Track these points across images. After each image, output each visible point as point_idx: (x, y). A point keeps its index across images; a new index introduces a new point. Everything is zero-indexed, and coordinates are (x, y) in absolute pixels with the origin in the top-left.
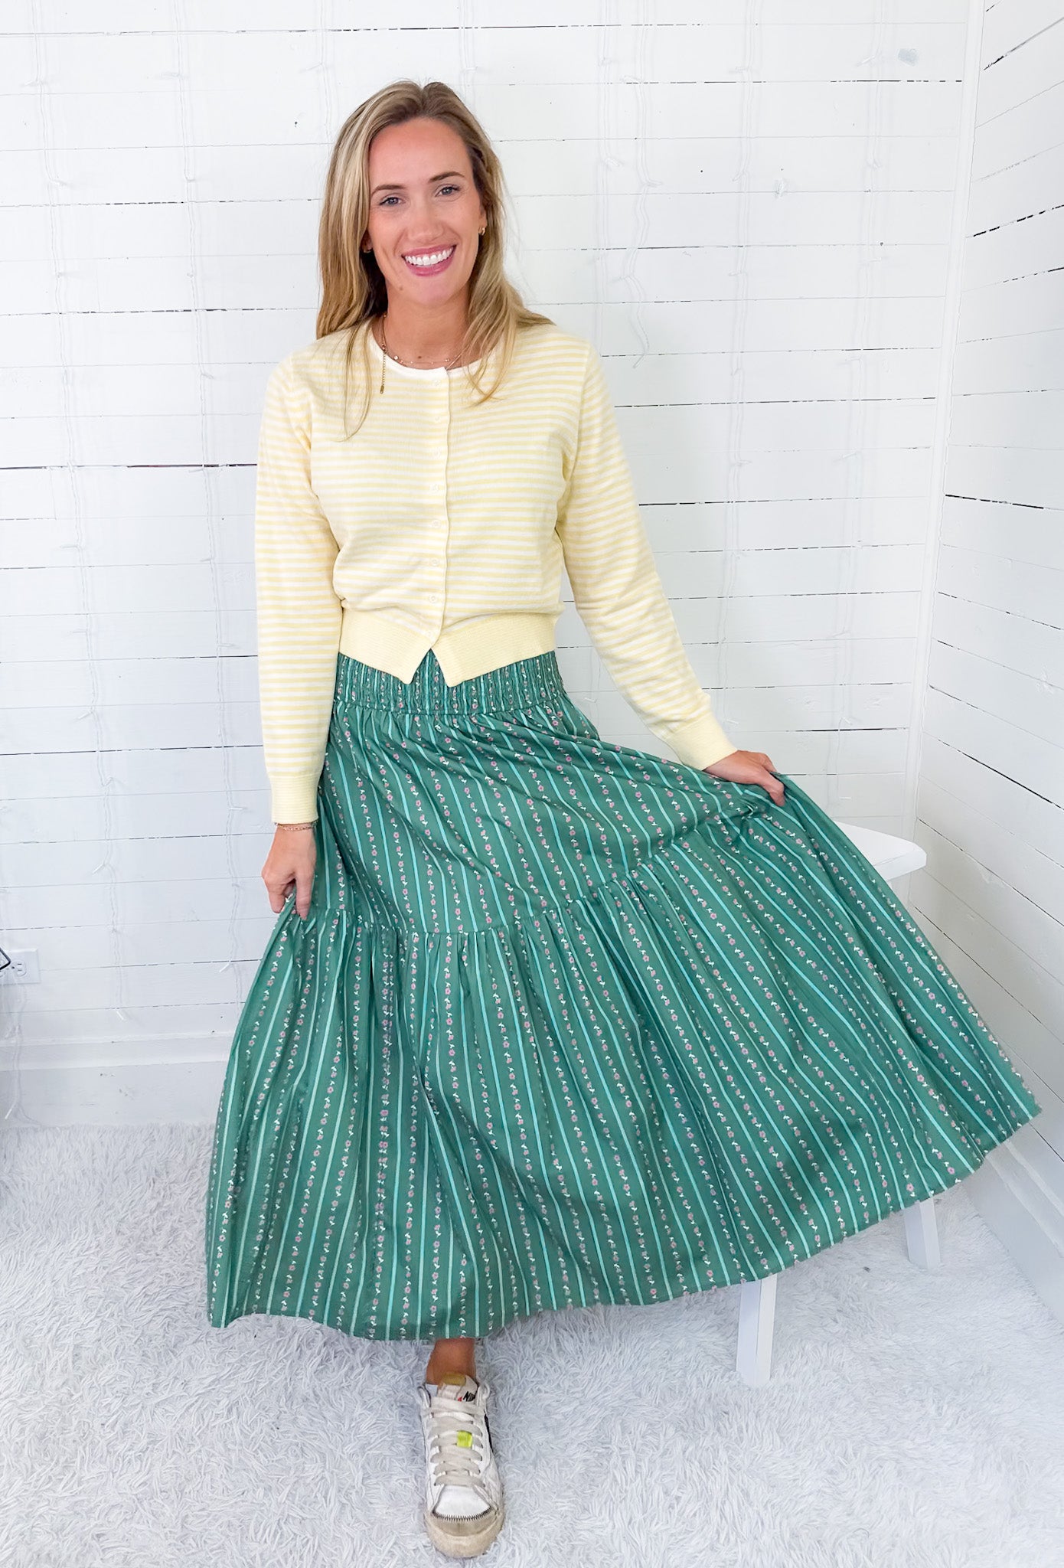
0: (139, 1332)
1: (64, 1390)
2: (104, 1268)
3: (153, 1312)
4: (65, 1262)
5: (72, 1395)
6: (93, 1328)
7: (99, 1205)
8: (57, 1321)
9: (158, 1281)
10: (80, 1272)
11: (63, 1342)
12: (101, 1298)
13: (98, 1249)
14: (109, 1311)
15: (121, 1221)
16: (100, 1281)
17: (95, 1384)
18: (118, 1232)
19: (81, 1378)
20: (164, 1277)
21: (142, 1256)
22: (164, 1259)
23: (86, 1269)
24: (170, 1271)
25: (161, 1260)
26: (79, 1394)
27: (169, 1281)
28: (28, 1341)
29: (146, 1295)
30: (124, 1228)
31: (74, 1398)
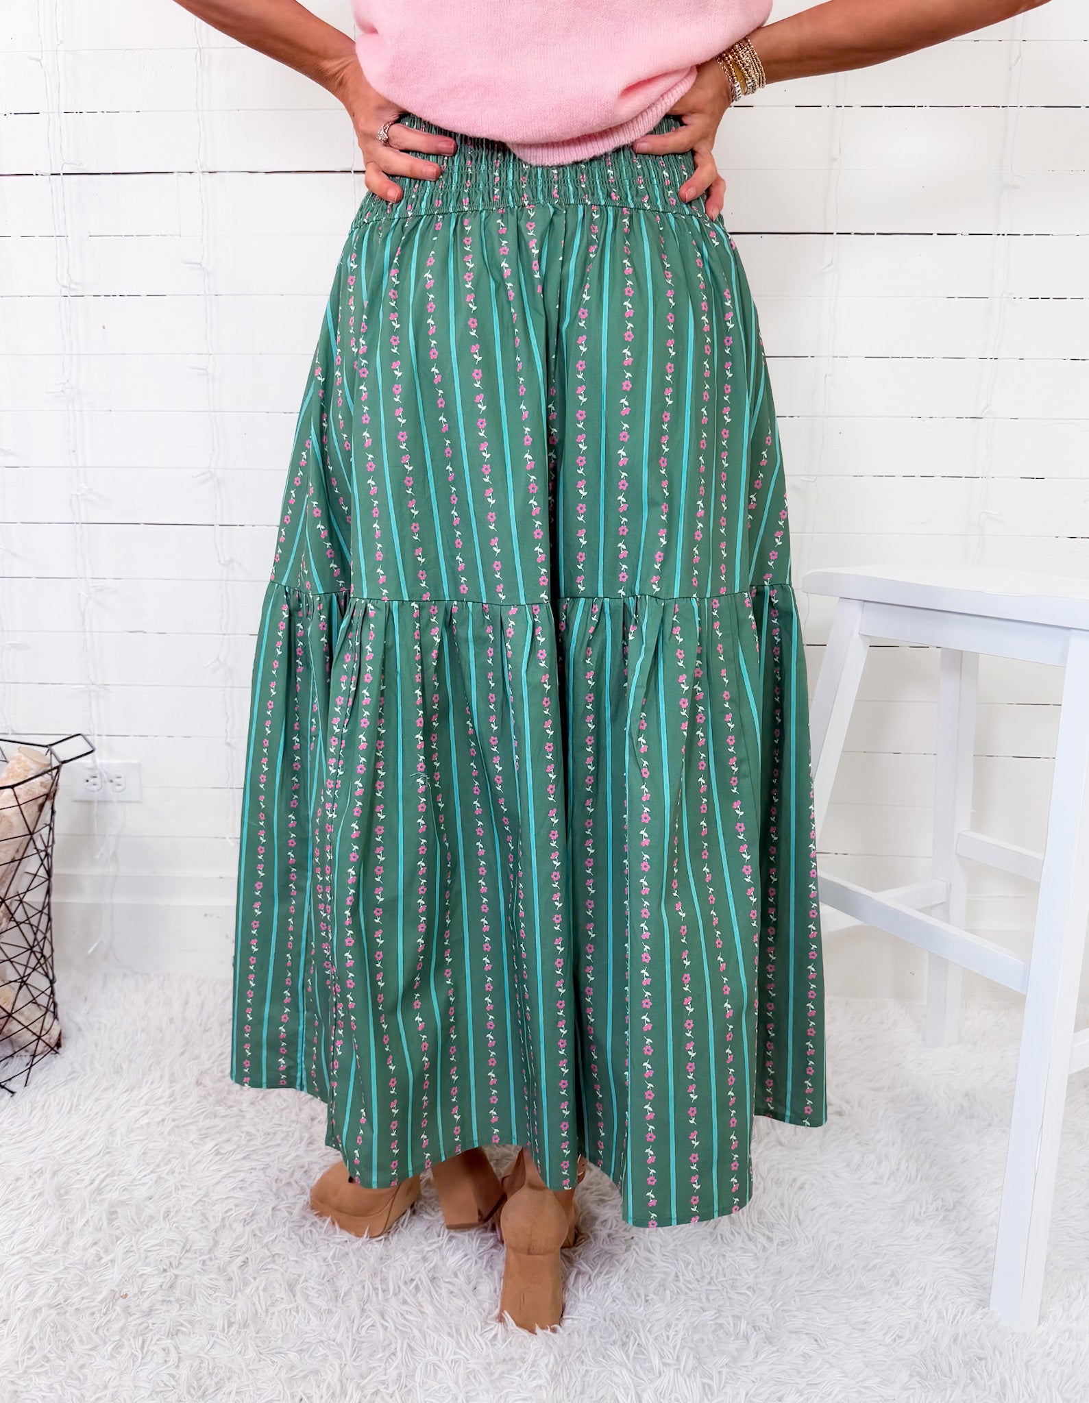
0: (201, 1193)
1: (92, 1251)
2: (174, 1120)
3: (222, 1174)
4: (128, 1111)
5: (101, 1258)
6: (146, 1183)
7: (182, 1054)
8: (104, 1172)
9: (235, 1139)
10: (144, 1121)
11: (104, 1197)
12: (161, 1151)
13: (172, 1099)
14: (169, 1167)
15: (204, 1073)
16: (166, 1132)
17: (134, 1248)
18: (198, 1083)
19: (118, 1239)
20: (243, 1135)
21: (221, 1110)
22: (248, 1116)
23: (152, 1119)
24: (252, 1130)
25: (243, 1117)
26: (109, 1257)
27: (248, 1141)
28: (62, 1191)
29: (218, 1153)
30: (207, 1080)
31: (103, 1261)
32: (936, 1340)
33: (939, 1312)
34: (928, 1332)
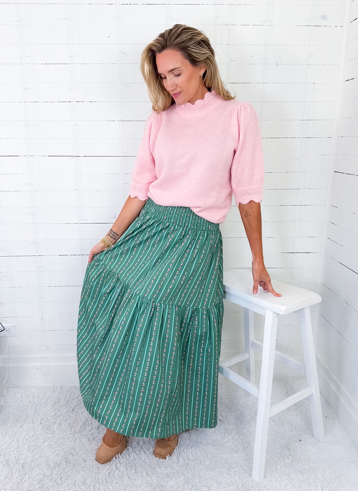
0: (46, 458)
1: (19, 478)
2: (35, 436)
3: (52, 452)
4: (22, 433)
5: (22, 480)
6: (30, 456)
7: (35, 414)
8: (18, 454)
9: (54, 440)
10: (27, 437)
11: (20, 461)
12: (34, 446)
13: (34, 429)
14: (36, 451)
15: (42, 420)
16: (34, 440)
17: (30, 476)
18: (41, 423)
19: (25, 474)
20: (56, 439)
21: (49, 432)
22: (56, 433)
23: (29, 436)
24: (58, 437)
25: (55, 433)
26: (24, 480)
27: (57, 441)
28: (8, 461)
29: (49, 445)
30: (43, 422)
31: (23, 481)
32: (238, 485)
33: (239, 478)
34: (236, 483)
